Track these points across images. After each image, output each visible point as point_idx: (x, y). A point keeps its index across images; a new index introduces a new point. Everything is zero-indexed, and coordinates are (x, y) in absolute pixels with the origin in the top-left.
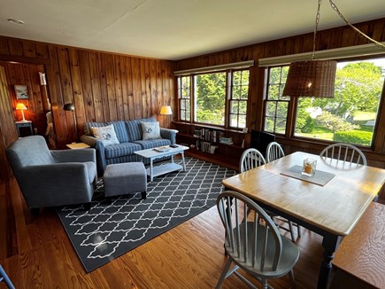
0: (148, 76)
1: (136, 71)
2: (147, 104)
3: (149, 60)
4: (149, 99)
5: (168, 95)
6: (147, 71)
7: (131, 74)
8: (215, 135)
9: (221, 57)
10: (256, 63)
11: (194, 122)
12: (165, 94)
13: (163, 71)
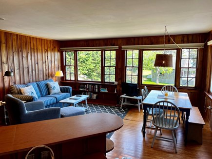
0: (46, 51)
1: (40, 47)
2: (46, 70)
3: (47, 40)
4: (47, 66)
5: (57, 63)
6: (46, 47)
7: (37, 49)
8: (97, 87)
9: (97, 42)
10: (120, 48)
11: (78, 81)
12: (56, 63)
13: (55, 47)
